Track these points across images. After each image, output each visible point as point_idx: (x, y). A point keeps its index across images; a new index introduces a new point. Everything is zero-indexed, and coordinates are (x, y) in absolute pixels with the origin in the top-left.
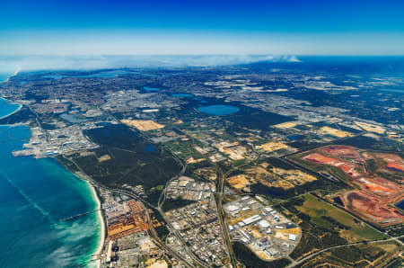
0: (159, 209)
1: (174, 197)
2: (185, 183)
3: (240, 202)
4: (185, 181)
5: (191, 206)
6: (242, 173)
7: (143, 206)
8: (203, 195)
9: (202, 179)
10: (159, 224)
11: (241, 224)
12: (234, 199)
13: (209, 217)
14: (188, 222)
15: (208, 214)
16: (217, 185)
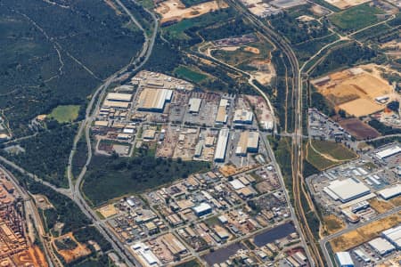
0: (73, 192)
1: (121, 150)
2: (160, 98)
3: (371, 167)
4: (159, 90)
5: (192, 180)
6: (368, 56)
7: (13, 183)
8: (231, 145)
9: (221, 82)
10: (81, 250)
11: (380, 245)
12: (349, 156)
13: (261, 223)
14: (189, 240)
15: (256, 209)
16: (277, 104)
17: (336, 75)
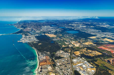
0: (54, 59)
1: (58, 56)
2: (61, 52)
3: (77, 59)
5: (63, 59)
6: (78, 50)
7: (49, 58)
8: (66, 56)
9: (66, 52)
10: (53, 63)
11: (77, 65)
12: (76, 58)
13: (68, 63)
14: (62, 63)
15: (67, 61)
16: (70, 53)
17: (75, 52)
